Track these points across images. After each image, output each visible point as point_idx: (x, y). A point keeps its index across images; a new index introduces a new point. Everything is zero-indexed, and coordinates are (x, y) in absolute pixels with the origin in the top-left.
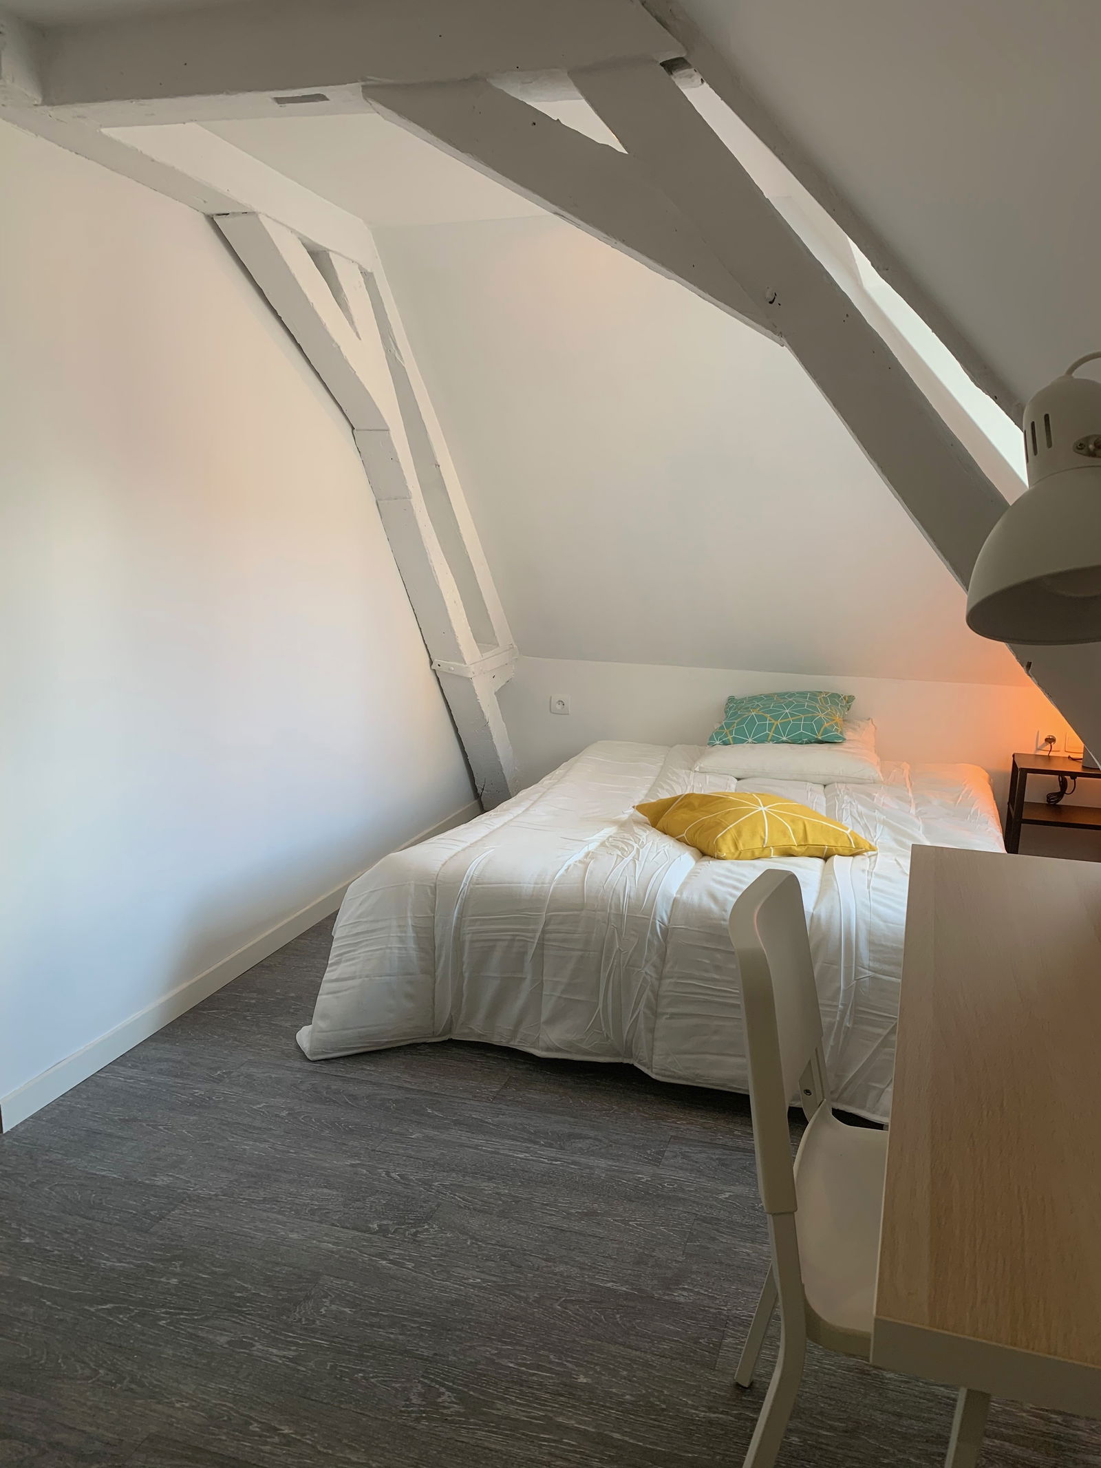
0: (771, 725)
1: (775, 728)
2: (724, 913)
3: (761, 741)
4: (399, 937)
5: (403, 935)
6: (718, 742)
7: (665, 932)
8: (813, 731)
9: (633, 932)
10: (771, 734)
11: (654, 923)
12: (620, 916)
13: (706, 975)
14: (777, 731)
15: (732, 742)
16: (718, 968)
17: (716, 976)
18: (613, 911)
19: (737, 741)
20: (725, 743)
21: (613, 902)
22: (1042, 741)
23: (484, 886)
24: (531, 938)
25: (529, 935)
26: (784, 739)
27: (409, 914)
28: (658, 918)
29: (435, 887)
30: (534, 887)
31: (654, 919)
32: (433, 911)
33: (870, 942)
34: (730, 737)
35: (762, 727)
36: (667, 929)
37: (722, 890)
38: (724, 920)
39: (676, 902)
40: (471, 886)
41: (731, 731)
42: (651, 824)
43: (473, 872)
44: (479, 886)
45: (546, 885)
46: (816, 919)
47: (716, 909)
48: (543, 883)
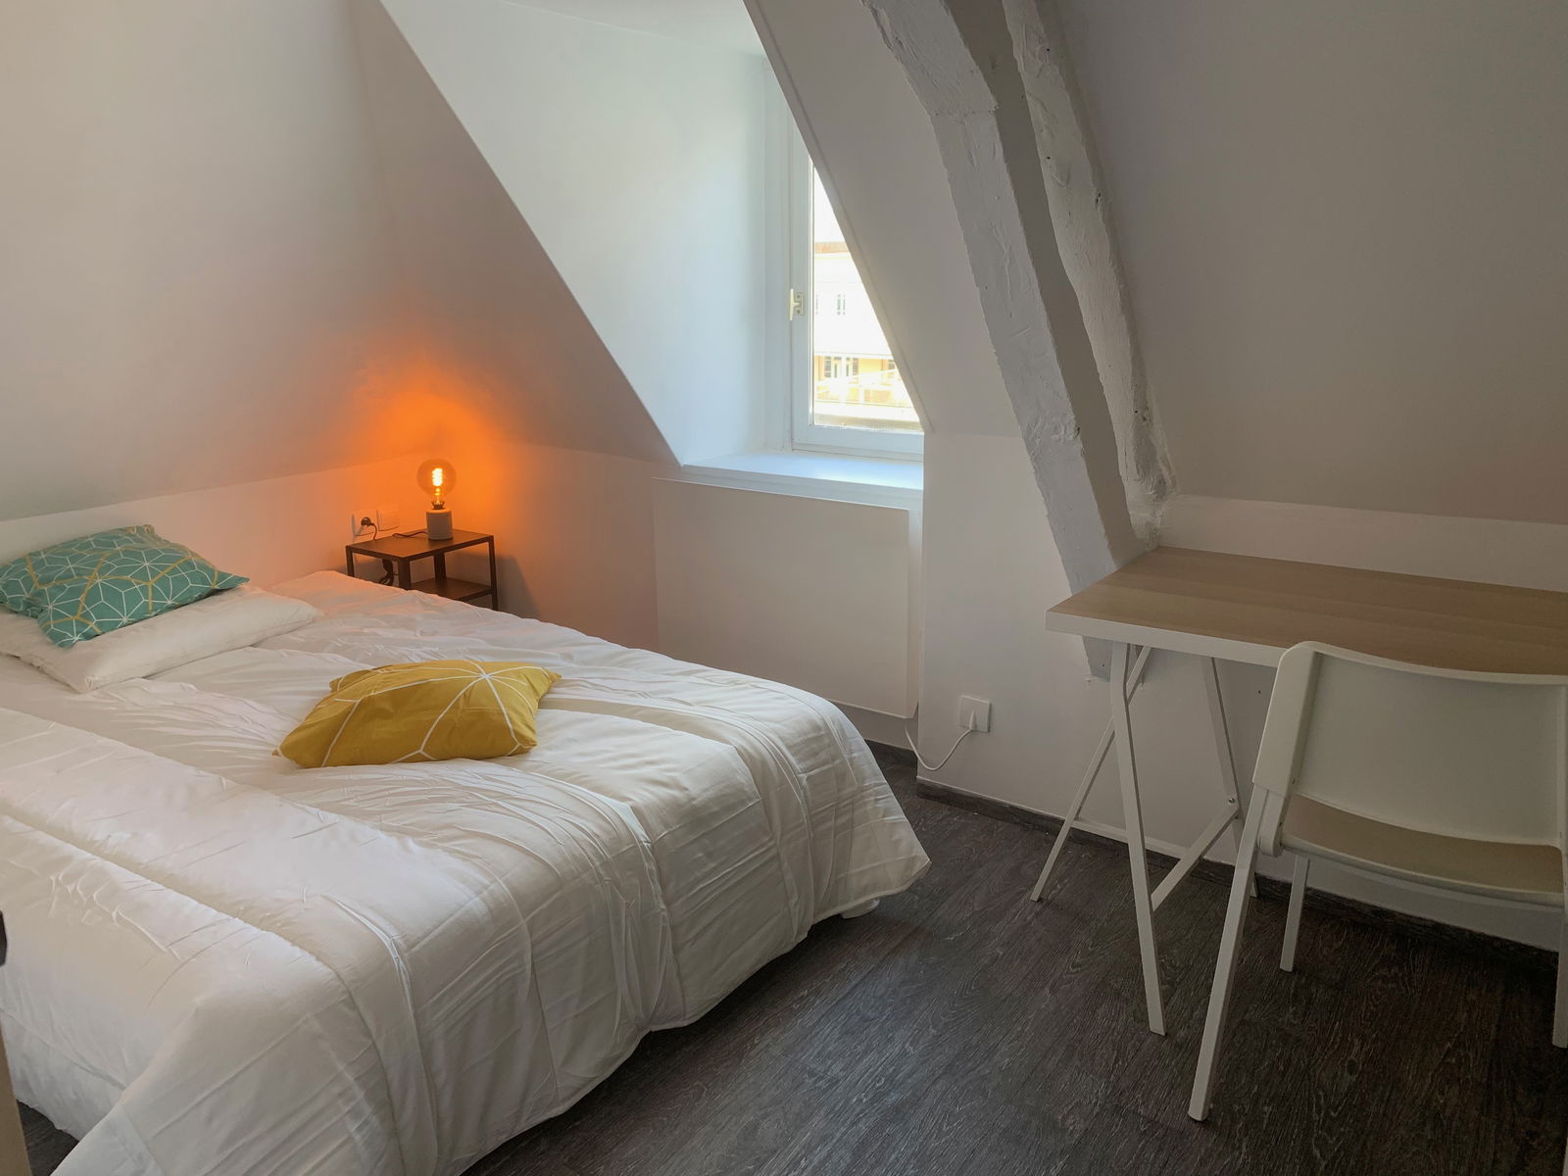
0: (144, 589)
1: (153, 591)
2: (686, 792)
3: (140, 618)
4: (349, 1112)
5: (353, 1104)
6: (77, 638)
7: (653, 849)
8: (204, 581)
9: (629, 873)
10: (150, 601)
11: (643, 847)
12: (605, 864)
13: (706, 870)
14: (156, 595)
15: (99, 632)
16: (710, 855)
17: (713, 865)
18: (597, 864)
19: (107, 628)
20: (88, 637)
21: (590, 854)
22: (358, 525)
23: (423, 943)
24: (519, 967)
25: (515, 965)
26: (169, 602)
27: (341, 1067)
28: (643, 839)
29: (351, 997)
30: (484, 900)
31: (640, 842)
32: (369, 1035)
33: (789, 747)
34: (92, 625)
35: (134, 597)
36: (653, 846)
37: (649, 771)
38: (694, 799)
39: (636, 811)
40: (406, 955)
41: (86, 616)
42: (307, 766)
43: (388, 936)
44: (416, 948)
45: (492, 887)
46: (743, 752)
47: (676, 793)
48: (486, 887)
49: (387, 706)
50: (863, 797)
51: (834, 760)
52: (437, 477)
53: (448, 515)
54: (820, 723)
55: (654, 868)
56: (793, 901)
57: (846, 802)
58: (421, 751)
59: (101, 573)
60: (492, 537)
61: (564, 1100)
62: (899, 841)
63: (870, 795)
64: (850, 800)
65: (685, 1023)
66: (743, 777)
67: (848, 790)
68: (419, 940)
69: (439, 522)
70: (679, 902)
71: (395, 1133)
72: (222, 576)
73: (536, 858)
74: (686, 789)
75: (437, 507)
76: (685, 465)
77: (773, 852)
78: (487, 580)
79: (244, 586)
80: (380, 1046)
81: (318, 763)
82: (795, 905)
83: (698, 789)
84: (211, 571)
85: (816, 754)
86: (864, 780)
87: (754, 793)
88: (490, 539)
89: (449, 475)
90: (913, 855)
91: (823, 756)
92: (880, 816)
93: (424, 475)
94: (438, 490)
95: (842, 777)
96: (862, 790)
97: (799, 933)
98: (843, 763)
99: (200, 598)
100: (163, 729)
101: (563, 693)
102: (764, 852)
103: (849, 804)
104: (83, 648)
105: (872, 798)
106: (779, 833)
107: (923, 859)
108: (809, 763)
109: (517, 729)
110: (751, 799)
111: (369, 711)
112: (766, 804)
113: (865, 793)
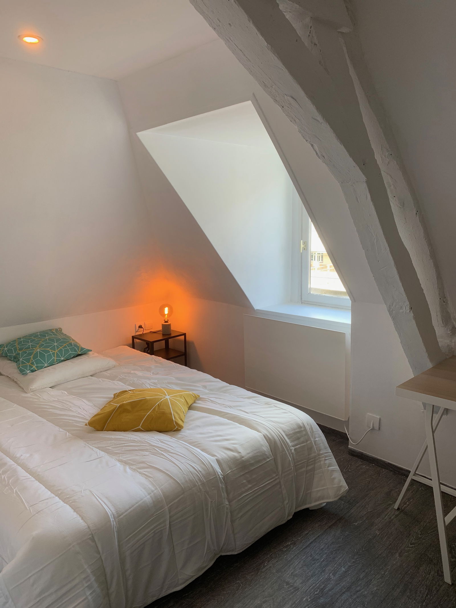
0: (54, 354)
1: (57, 354)
2: (240, 454)
3: (51, 364)
4: (87, 586)
5: (89, 583)
6: (28, 372)
7: (224, 478)
8: (75, 351)
9: (213, 488)
10: (55, 358)
11: (219, 477)
12: (203, 484)
13: (247, 488)
14: (58, 356)
15: (36, 369)
16: (249, 482)
17: (250, 486)
18: (200, 484)
19: (39, 368)
20: (33, 371)
21: (197, 480)
22: (137, 328)
23: (124, 514)
24: (164, 527)
25: (162, 525)
26: (62, 359)
27: (86, 567)
28: (220, 474)
29: (93, 536)
30: (151, 497)
31: (218, 475)
32: (99, 553)
33: (287, 435)
34: (34, 367)
35: (50, 356)
36: (224, 477)
37: (225, 444)
38: (243, 457)
39: (218, 461)
40: (117, 520)
41: (33, 363)
42: (98, 430)
43: (110, 510)
44: (122, 516)
45: (155, 491)
46: (266, 436)
47: (236, 454)
48: (153, 491)
49: (129, 408)
50: (320, 458)
51: (307, 441)
52: (166, 310)
53: (169, 325)
54: (301, 425)
55: (224, 487)
56: (286, 502)
57: (312, 460)
58: (140, 427)
59: (40, 347)
60: (186, 334)
61: (181, 584)
62: (334, 478)
63: (323, 457)
64: (313, 459)
65: (236, 553)
66: (266, 447)
67: (313, 455)
68: (122, 514)
69: (166, 328)
70: (234, 501)
71: (108, 595)
72: (82, 349)
73: (174, 480)
74: (240, 453)
75: (166, 322)
76: (257, 309)
77: (278, 481)
78: (183, 350)
79: (90, 353)
80: (103, 558)
81: (102, 429)
82: (287, 504)
83: (245, 453)
84: (78, 347)
85: (298, 438)
86: (320, 450)
87: (270, 455)
88: (185, 334)
89: (170, 311)
90: (341, 485)
91: (302, 439)
92: (327, 467)
93: (162, 310)
94: (166, 315)
95: (310, 449)
96: (319, 455)
97: (289, 515)
98: (311, 442)
99: (74, 357)
100: (51, 410)
101: (200, 404)
102: (274, 481)
103: (313, 461)
104: (31, 375)
105: (324, 459)
106: (280, 473)
107: (345, 487)
108: (296, 442)
109: (176, 421)
110: (268, 458)
111: (122, 410)
112: (275, 460)
113: (321, 456)
